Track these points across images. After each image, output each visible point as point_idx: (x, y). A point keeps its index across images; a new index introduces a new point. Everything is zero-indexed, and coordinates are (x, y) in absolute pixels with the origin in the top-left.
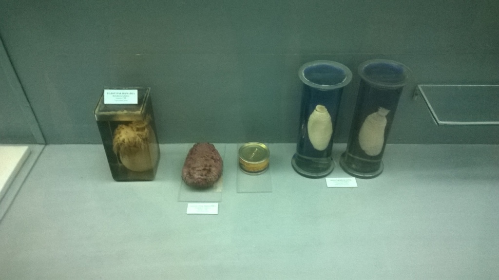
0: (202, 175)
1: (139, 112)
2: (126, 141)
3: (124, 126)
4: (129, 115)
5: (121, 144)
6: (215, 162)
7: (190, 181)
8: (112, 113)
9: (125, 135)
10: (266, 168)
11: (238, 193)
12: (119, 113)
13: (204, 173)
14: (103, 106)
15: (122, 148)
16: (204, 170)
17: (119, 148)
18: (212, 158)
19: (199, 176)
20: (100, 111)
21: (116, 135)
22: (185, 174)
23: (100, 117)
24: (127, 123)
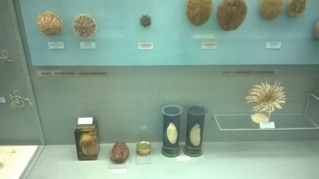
0: (120, 156)
1: (93, 127)
2: (86, 140)
3: (85, 134)
4: (89, 129)
5: (84, 142)
6: (126, 150)
7: (114, 159)
8: (81, 128)
9: (86, 138)
10: (149, 153)
11: (136, 164)
12: (84, 127)
13: (121, 155)
14: (77, 125)
15: (83, 144)
16: (121, 153)
17: (82, 144)
18: (124, 148)
19: (118, 156)
20: (76, 127)
21: (81, 138)
22: (112, 156)
23: (76, 129)
24: (87, 132)
